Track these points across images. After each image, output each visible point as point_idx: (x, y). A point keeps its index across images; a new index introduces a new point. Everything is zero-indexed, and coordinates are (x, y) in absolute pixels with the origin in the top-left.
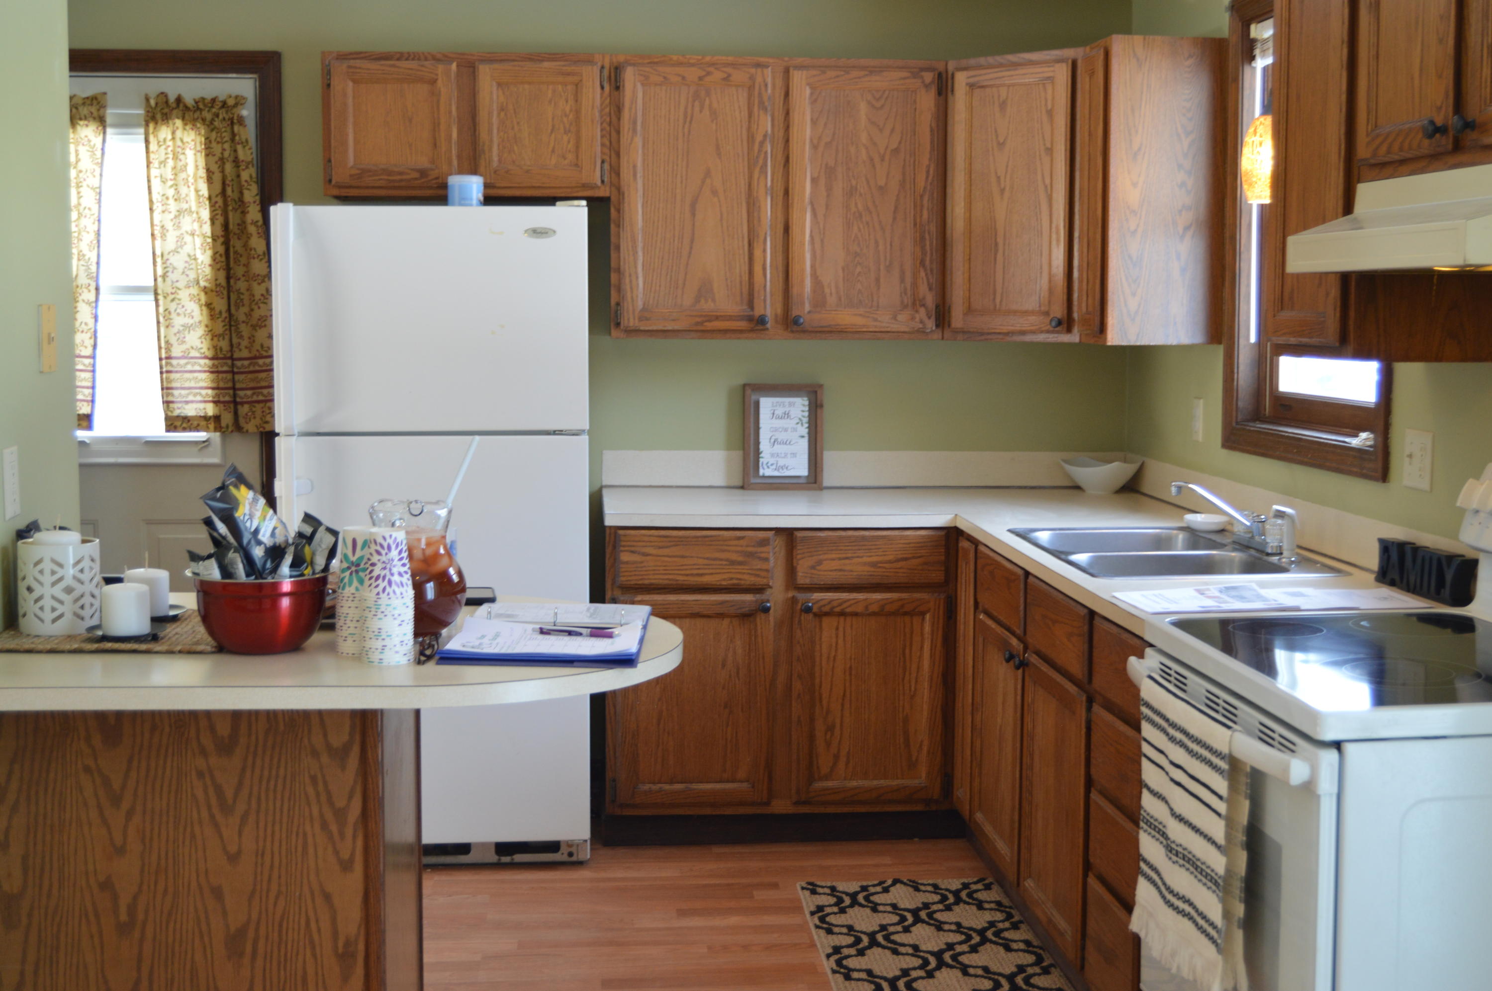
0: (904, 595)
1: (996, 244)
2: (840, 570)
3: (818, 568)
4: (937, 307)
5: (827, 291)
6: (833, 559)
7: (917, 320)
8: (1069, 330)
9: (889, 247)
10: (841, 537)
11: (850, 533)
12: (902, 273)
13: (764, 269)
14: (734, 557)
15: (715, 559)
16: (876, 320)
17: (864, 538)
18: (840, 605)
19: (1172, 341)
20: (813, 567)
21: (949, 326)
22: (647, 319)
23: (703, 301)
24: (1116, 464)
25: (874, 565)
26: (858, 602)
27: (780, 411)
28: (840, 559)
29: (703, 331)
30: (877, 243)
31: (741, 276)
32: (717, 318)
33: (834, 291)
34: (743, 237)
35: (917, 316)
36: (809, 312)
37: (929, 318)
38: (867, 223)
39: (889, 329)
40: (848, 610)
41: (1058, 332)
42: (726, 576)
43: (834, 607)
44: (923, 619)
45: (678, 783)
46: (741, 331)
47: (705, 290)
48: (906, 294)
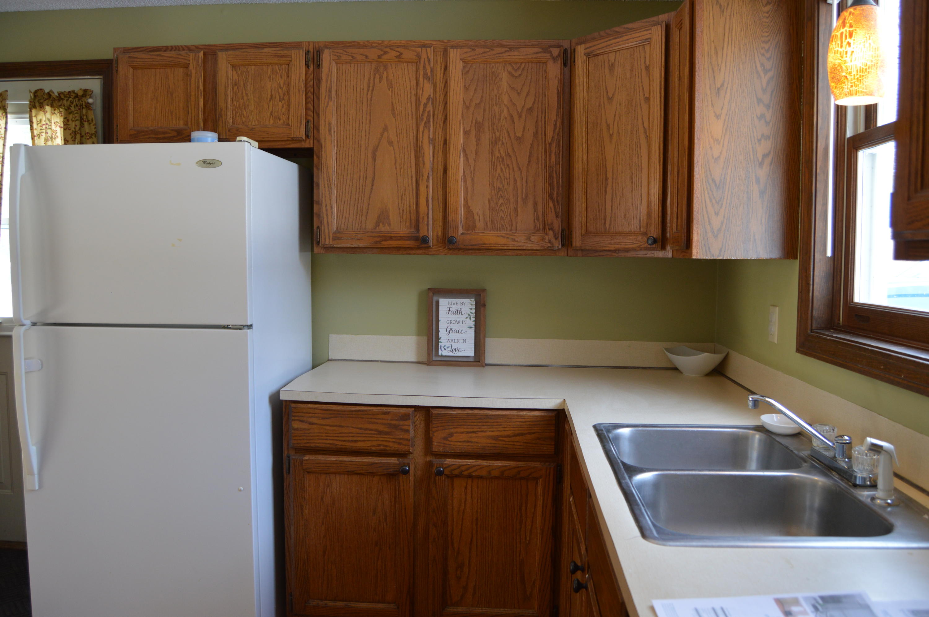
0: (521, 464)
1: (607, 179)
2: (468, 442)
3: (450, 439)
4: (563, 230)
5: (476, 217)
6: (462, 433)
7: (547, 240)
8: (663, 248)
9: (525, 184)
10: (468, 415)
11: (476, 412)
12: (535, 203)
13: (427, 201)
14: (381, 428)
15: (366, 429)
16: (514, 240)
17: (487, 416)
18: (467, 469)
19: (752, 255)
20: (445, 439)
21: (572, 244)
22: (339, 239)
23: (381, 225)
24: (706, 354)
25: (495, 438)
26: (482, 467)
27: (454, 309)
28: (468, 432)
29: (382, 248)
30: (515, 180)
31: (410, 206)
32: (391, 238)
33: (481, 218)
34: (412, 177)
35: (547, 237)
36: (462, 234)
37: (556, 239)
38: (508, 166)
39: (524, 248)
40: (474, 474)
41: (654, 249)
42: (374, 443)
43: (463, 471)
44: (537, 483)
45: (340, 601)
46: (411, 248)
47: (383, 217)
48: (538, 220)
